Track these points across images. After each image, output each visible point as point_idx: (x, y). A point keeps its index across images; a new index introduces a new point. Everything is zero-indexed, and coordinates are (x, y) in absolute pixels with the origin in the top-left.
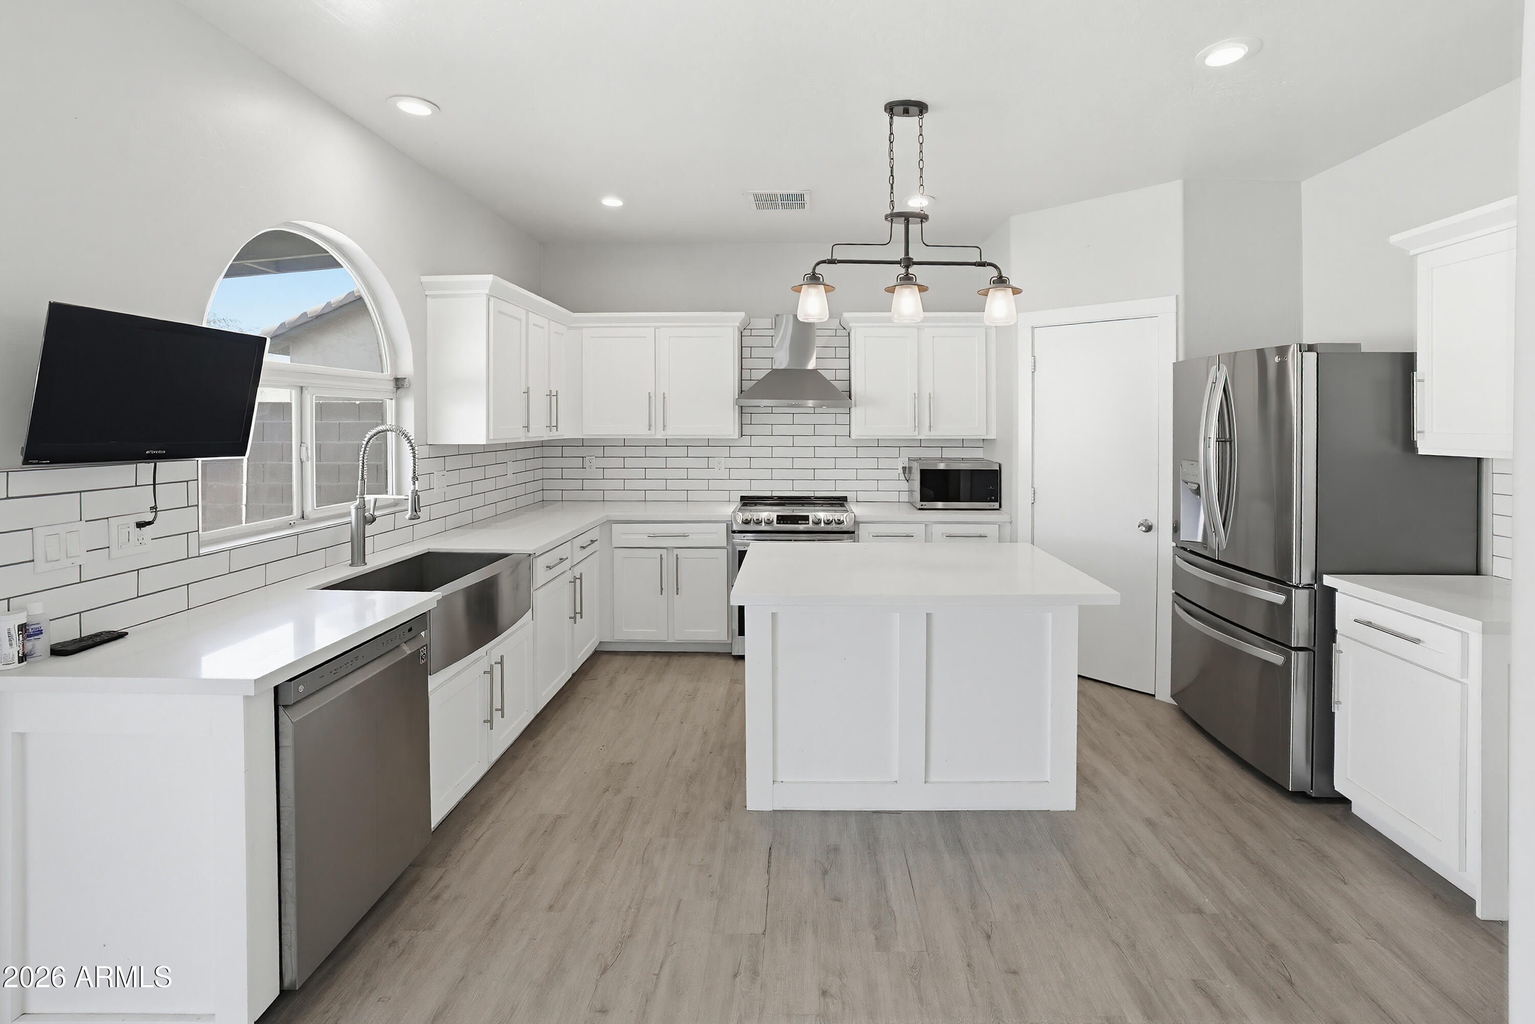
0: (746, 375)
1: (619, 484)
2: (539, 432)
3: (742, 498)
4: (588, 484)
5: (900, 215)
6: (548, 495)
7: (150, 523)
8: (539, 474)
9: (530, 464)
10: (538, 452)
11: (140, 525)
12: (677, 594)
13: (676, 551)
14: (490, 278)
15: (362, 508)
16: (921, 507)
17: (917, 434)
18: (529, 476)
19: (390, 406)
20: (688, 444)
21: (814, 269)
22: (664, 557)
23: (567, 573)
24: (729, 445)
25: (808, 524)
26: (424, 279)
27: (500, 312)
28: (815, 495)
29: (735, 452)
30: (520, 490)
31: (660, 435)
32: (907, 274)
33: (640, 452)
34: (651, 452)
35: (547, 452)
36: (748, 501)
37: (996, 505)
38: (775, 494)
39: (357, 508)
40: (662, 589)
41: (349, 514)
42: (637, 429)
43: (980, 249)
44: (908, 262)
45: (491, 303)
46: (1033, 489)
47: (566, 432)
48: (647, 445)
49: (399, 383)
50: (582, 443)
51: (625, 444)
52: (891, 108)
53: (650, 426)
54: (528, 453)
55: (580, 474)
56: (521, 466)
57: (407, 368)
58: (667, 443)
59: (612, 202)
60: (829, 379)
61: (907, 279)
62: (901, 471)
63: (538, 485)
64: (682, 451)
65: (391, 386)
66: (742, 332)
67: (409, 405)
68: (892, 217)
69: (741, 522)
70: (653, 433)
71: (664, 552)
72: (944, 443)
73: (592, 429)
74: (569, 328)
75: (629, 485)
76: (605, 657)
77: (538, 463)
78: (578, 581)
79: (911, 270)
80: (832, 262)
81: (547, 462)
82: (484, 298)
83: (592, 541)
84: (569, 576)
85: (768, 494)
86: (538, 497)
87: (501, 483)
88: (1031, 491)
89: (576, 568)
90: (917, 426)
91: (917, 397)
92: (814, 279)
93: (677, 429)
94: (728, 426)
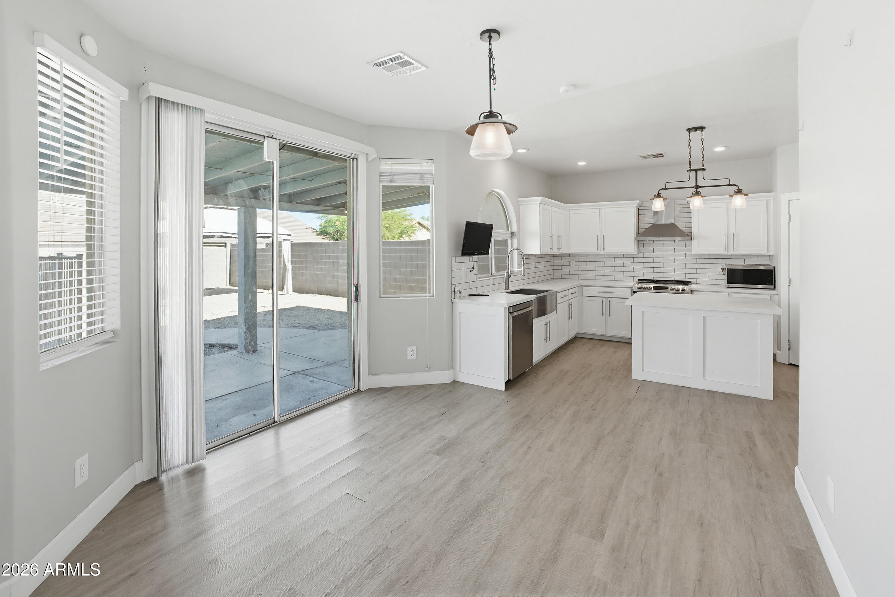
0: (641, 226)
1: (585, 273)
2: (555, 251)
3: (639, 279)
4: (572, 272)
5: (693, 170)
6: (556, 276)
7: (472, 271)
8: (552, 268)
9: (550, 263)
10: (552, 259)
11: (470, 271)
12: (609, 316)
13: (609, 299)
14: (541, 198)
15: (508, 272)
16: (728, 286)
17: (727, 252)
18: (549, 268)
19: (509, 242)
20: (614, 256)
21: (658, 192)
22: (604, 300)
23: (567, 302)
24: (632, 256)
25: (668, 290)
26: (519, 199)
27: (544, 209)
28: (675, 280)
29: (635, 260)
30: (546, 273)
31: (602, 252)
32: (697, 191)
33: (594, 259)
34: (598, 259)
35: (555, 259)
36: (641, 281)
37: (772, 287)
38: (655, 279)
39: (507, 273)
40: (603, 314)
41: (504, 275)
42: (592, 249)
43: (729, 179)
44: (697, 187)
45: (541, 206)
46: (789, 279)
47: (565, 251)
48: (596, 256)
49: (512, 234)
50: (569, 255)
51: (587, 256)
52: (689, 130)
53: (598, 249)
54: (549, 259)
55: (568, 268)
56: (546, 264)
57: (515, 229)
58: (605, 256)
59: (582, 163)
60: (680, 227)
61: (697, 194)
62: (721, 270)
63: (552, 272)
64: (612, 260)
65: (510, 235)
66: (638, 208)
67: (515, 241)
68: (690, 171)
69: (637, 288)
70: (599, 251)
71: (604, 299)
72: (745, 257)
73: (574, 249)
74: (565, 210)
75: (589, 273)
76: (579, 339)
77: (552, 263)
78: (571, 305)
79: (698, 190)
80: (665, 189)
81: (556, 263)
82: (539, 204)
83: (575, 292)
84: (567, 303)
85: (652, 279)
86: (552, 276)
87: (541, 269)
88: (788, 279)
89: (570, 300)
90: (726, 248)
91: (726, 236)
92: (659, 196)
93: (610, 249)
94: (631, 248)
